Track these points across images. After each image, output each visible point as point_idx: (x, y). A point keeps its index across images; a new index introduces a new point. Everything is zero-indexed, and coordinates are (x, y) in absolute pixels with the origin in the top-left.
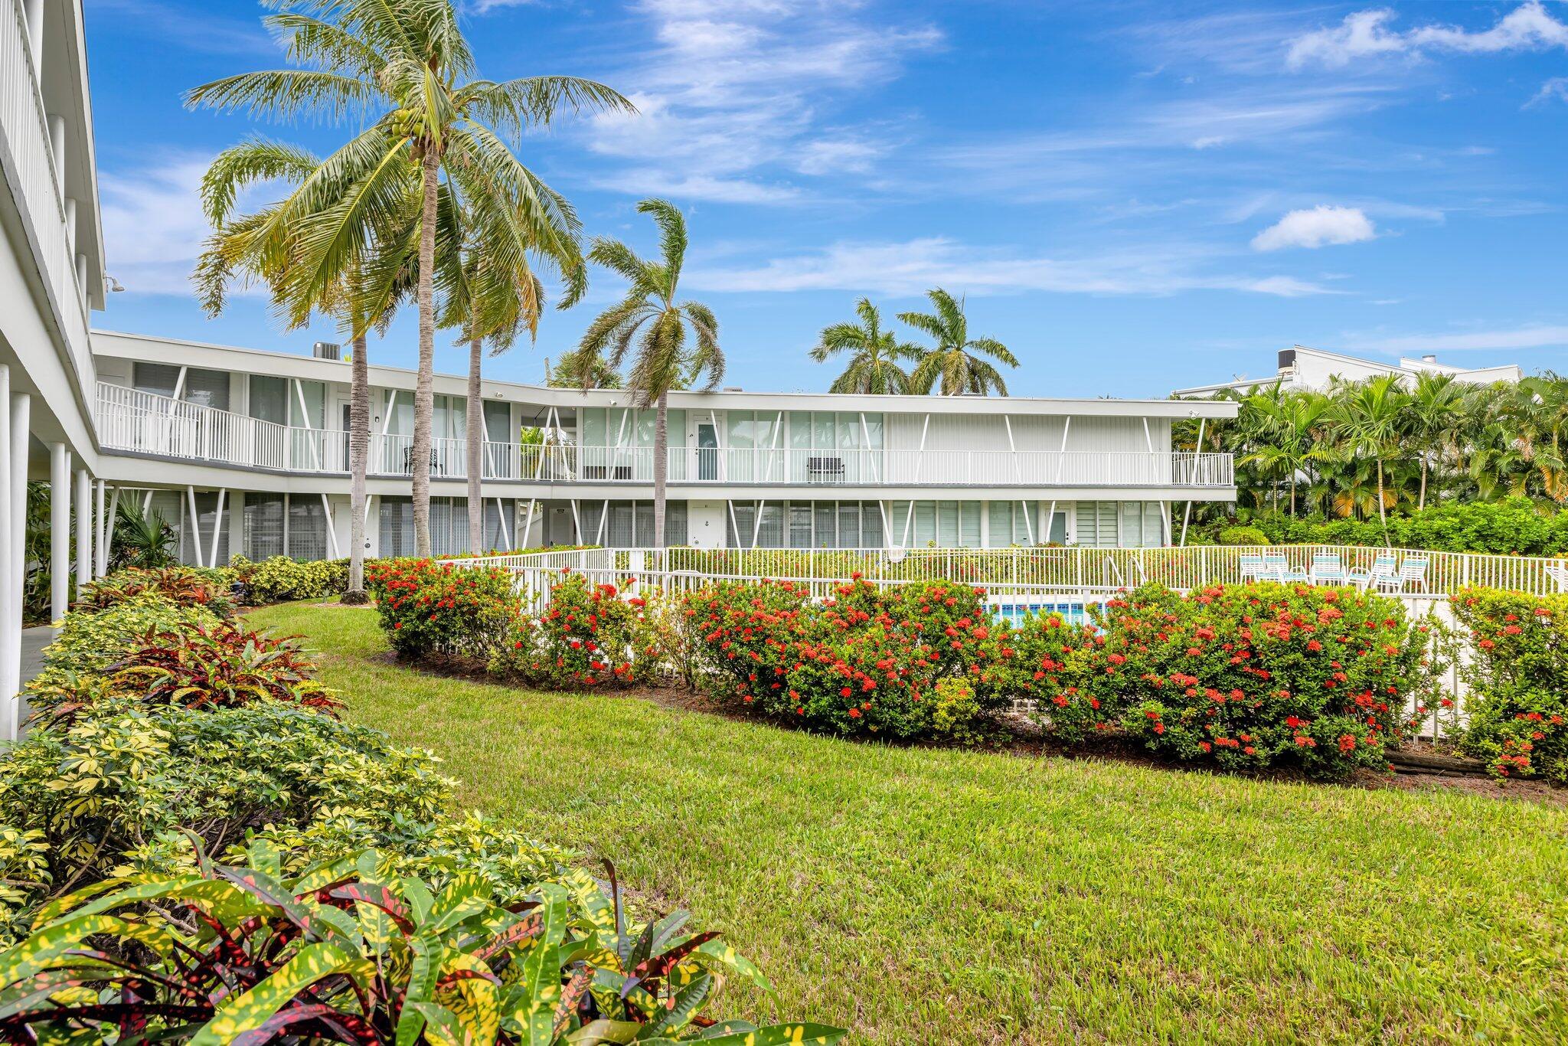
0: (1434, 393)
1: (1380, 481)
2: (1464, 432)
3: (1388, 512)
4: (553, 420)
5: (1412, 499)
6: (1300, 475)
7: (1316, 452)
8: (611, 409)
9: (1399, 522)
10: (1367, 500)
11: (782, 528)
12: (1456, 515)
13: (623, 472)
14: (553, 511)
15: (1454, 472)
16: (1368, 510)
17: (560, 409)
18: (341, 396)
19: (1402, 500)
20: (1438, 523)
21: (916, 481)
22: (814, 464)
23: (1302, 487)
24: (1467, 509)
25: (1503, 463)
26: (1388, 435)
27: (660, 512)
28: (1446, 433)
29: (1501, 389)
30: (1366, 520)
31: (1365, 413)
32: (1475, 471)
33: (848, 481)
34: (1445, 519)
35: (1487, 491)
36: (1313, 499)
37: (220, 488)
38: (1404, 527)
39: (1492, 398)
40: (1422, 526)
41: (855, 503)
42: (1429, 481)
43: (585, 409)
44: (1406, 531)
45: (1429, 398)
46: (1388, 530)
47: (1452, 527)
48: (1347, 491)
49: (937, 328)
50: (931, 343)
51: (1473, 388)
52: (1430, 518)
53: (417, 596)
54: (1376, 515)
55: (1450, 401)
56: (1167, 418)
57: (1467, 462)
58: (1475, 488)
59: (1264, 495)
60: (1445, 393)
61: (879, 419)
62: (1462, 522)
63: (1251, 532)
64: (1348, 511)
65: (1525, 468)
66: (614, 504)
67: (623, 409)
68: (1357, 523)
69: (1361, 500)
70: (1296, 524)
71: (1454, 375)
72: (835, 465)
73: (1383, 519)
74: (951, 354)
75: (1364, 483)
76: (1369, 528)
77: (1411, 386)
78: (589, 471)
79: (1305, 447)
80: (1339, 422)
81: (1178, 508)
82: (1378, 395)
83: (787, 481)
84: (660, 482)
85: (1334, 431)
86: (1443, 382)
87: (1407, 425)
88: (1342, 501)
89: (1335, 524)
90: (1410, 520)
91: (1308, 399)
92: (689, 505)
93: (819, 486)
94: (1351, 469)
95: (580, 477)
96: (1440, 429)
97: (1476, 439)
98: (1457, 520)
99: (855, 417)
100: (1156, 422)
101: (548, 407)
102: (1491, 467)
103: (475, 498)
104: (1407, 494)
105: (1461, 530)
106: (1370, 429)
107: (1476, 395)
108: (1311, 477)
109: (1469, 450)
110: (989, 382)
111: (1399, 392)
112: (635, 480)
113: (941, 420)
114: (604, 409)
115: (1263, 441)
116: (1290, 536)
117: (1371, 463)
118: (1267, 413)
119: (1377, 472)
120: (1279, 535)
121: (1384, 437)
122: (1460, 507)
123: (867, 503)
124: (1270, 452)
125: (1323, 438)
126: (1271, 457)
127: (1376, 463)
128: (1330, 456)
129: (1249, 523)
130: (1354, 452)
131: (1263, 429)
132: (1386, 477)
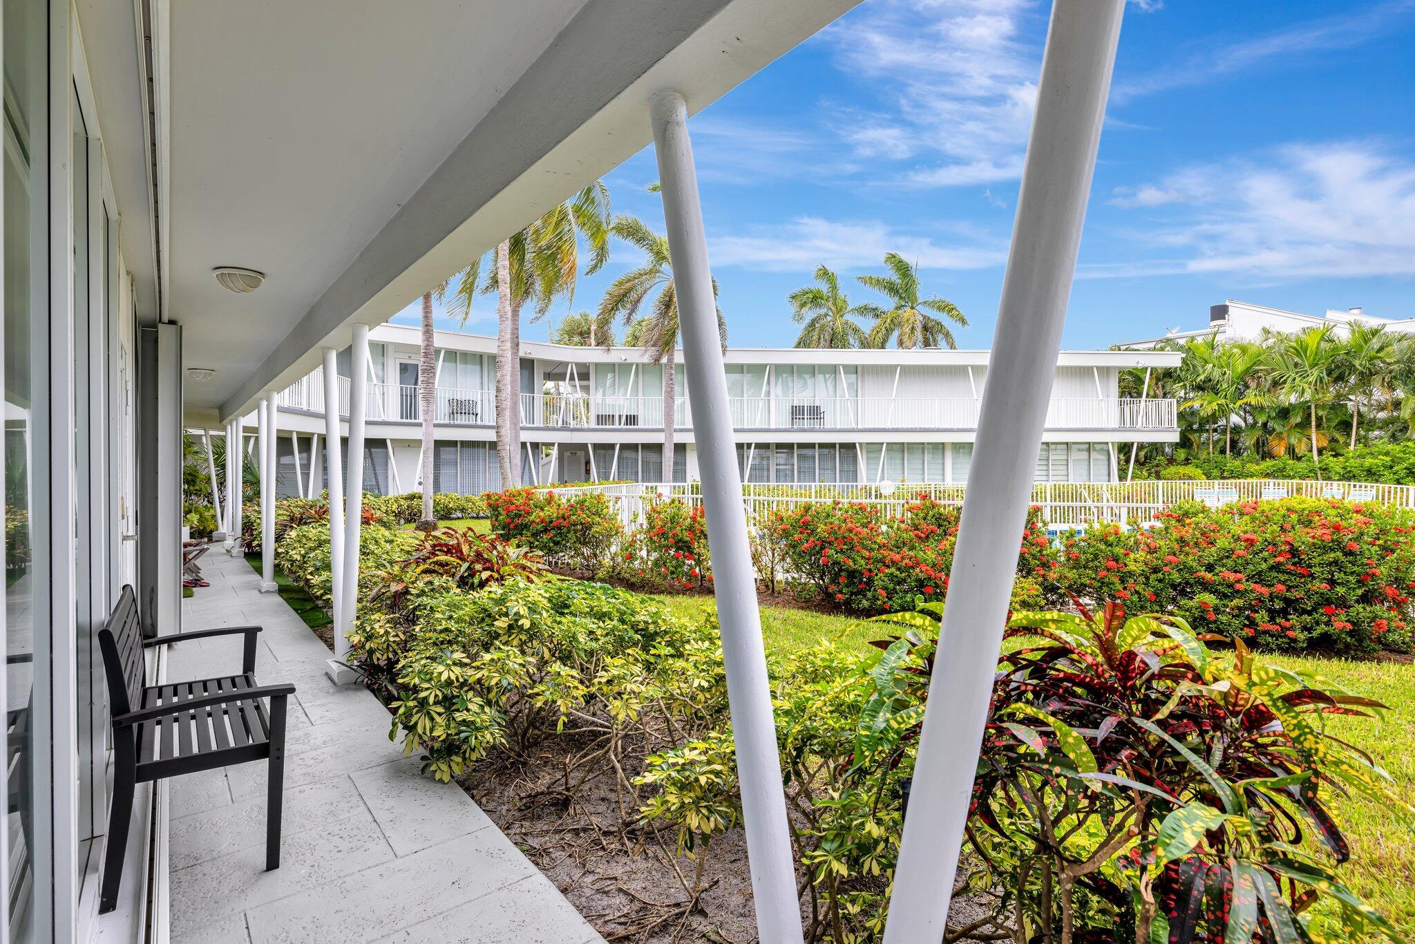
1: (1313, 423)
2: (1395, 377)
3: (1320, 452)
4: (572, 374)
5: (1342, 440)
6: (1235, 419)
7: (1252, 397)
8: (620, 364)
9: (1330, 460)
10: (1300, 440)
11: (768, 469)
12: (1387, 454)
13: (632, 420)
14: (567, 454)
15: (1382, 415)
16: (1301, 449)
17: (576, 364)
19: (1333, 440)
20: (1369, 461)
21: (888, 426)
22: (797, 412)
23: (1236, 430)
24: (1398, 448)
26: (1321, 381)
27: (668, 455)
28: (1377, 380)
30: (1299, 459)
31: (1300, 361)
32: (1407, 413)
33: (828, 426)
34: (1377, 458)
36: (1248, 441)
37: (313, 434)
38: (1335, 464)
40: (1353, 464)
41: (833, 446)
42: (1360, 424)
43: (597, 365)
44: (1338, 469)
45: (1361, 347)
46: (1320, 468)
47: (1383, 465)
48: (1281, 433)
49: (892, 289)
50: (887, 303)
51: (1403, 337)
52: (1362, 456)
53: (531, 518)
54: (1309, 454)
55: (1381, 349)
56: (1115, 368)
57: (1397, 405)
58: (1405, 429)
59: (1200, 437)
60: (1375, 343)
61: (854, 370)
62: (1392, 461)
63: (1189, 469)
64: (1280, 450)
66: (624, 447)
67: (632, 364)
68: (1291, 462)
69: (1294, 441)
70: (1232, 463)
71: (1384, 326)
72: (815, 412)
73: (1316, 458)
74: (907, 313)
75: (1297, 425)
76: (1301, 466)
77: (1343, 335)
78: (601, 419)
79: (1240, 394)
80: (1273, 370)
81: (1125, 448)
82: (1312, 341)
83: (773, 426)
84: (669, 428)
85: (1269, 378)
86: (1375, 333)
87: (1338, 370)
88: (1275, 442)
89: (1269, 463)
90: (1341, 459)
91: (1244, 350)
92: (687, 447)
93: (804, 430)
94: (1284, 413)
95: (593, 425)
96: (1371, 374)
97: (1405, 384)
98: (1388, 459)
99: (833, 370)
100: (1105, 371)
101: (567, 364)
104: (1337, 436)
105: (1391, 467)
106: (1304, 376)
107: (1405, 343)
108: (1245, 421)
109: (1400, 394)
110: (940, 337)
111: (1332, 341)
112: (641, 426)
113: (910, 371)
114: (614, 365)
115: (1200, 388)
116: (1225, 474)
117: (1305, 407)
118: (1206, 362)
119: (1309, 415)
120: (1216, 472)
121: (1320, 385)
122: (1390, 447)
123: (842, 446)
124: (1209, 398)
125: (1258, 385)
126: (1210, 403)
127: (1309, 407)
128: (1265, 401)
129: (1187, 462)
130: (1288, 398)
131: (1202, 377)
132: (1319, 419)
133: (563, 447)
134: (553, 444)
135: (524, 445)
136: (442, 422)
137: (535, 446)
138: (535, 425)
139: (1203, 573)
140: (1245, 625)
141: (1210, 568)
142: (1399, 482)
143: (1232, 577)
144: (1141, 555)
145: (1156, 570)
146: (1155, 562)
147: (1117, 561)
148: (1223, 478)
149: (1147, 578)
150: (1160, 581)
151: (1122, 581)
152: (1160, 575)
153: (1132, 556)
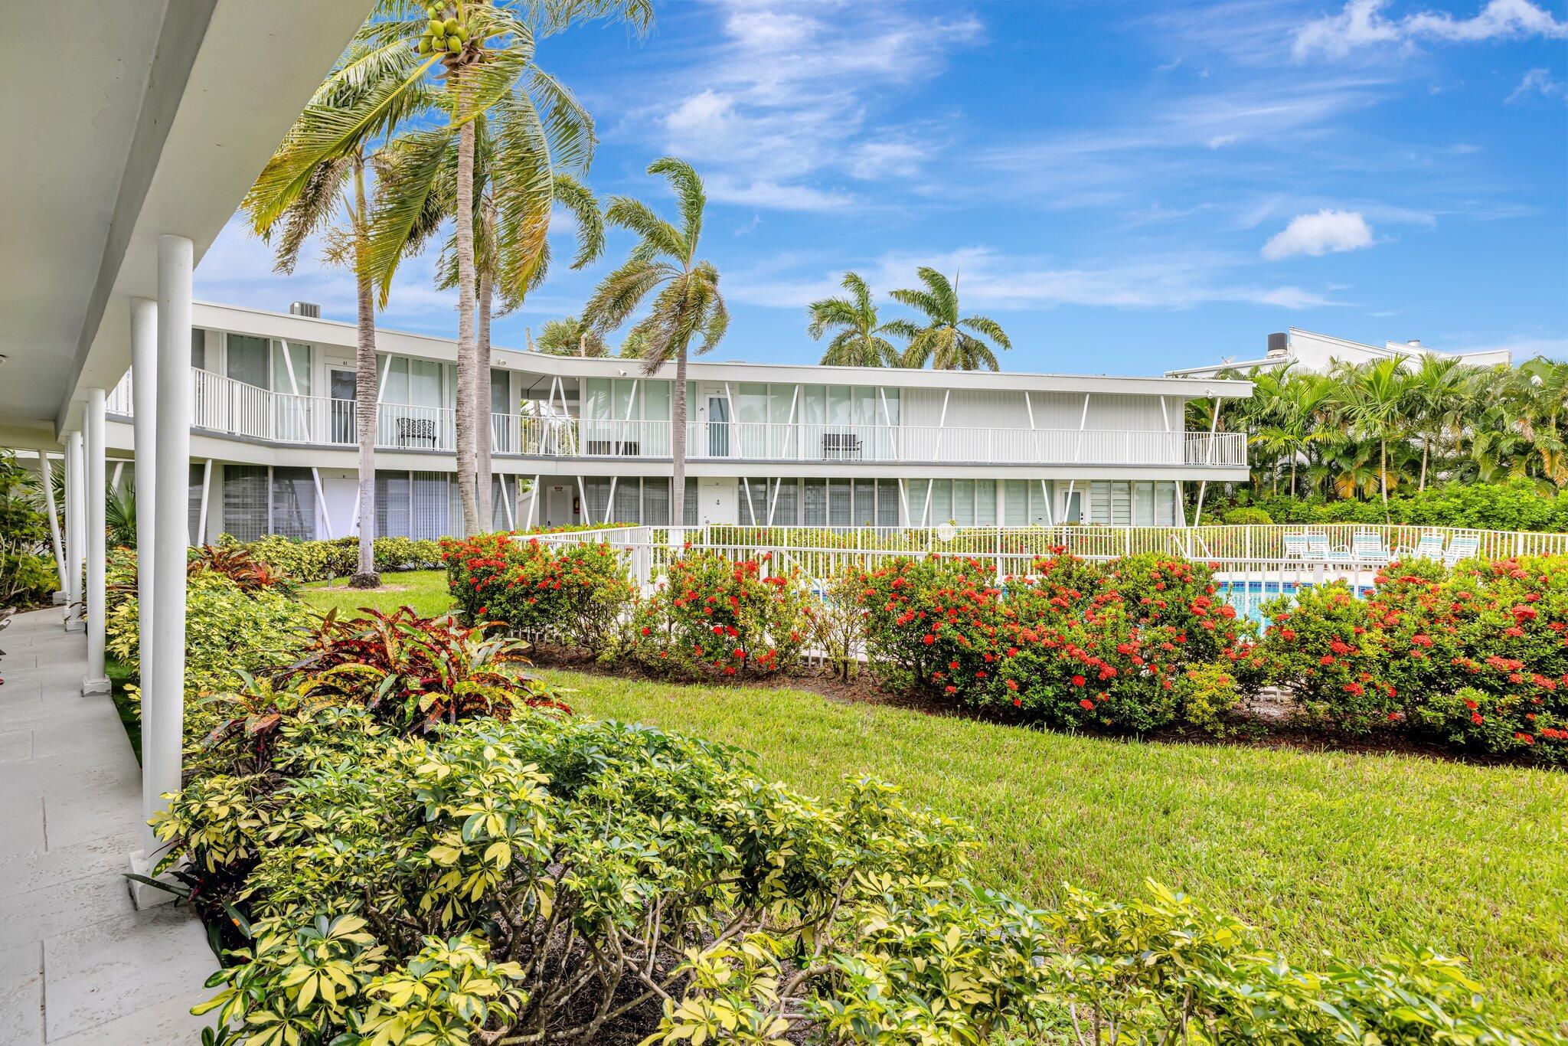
0: (1439, 375)
1: (1384, 462)
2: (1467, 415)
3: (1389, 493)
4: (557, 392)
5: (1411, 480)
6: (1301, 458)
7: (1318, 433)
8: (617, 380)
9: (1402, 504)
10: (1368, 481)
11: (796, 510)
12: (1458, 496)
13: (632, 448)
14: (551, 489)
15: (1451, 454)
16: (1370, 490)
17: (563, 378)
18: (328, 360)
19: (1402, 481)
20: (1440, 505)
21: (935, 459)
22: (830, 442)
23: (1301, 468)
24: (1469, 490)
25: (1506, 446)
26: (1393, 417)
27: (679, 489)
28: (1449, 416)
29: (1501, 374)
30: (1368, 501)
31: (1371, 395)
32: (1477, 452)
33: (865, 459)
34: (1447, 500)
35: (1486, 473)
36: (1314, 480)
37: (206, 460)
38: (1406, 507)
39: (1493, 380)
40: (1423, 507)
41: (870, 482)
42: (1429, 463)
43: (588, 379)
44: (1409, 512)
45: (1433, 380)
46: (1390, 511)
47: (1455, 508)
48: (1349, 472)
49: (930, 305)
50: (922, 319)
51: (1475, 371)
52: (1432, 499)
54: (1378, 496)
55: (1453, 383)
56: (1181, 397)
57: (1466, 444)
58: (1475, 469)
59: (1261, 477)
60: (1448, 377)
61: (895, 393)
62: (1464, 503)
63: (1254, 512)
64: (1346, 490)
65: (1524, 449)
66: (623, 481)
67: (633, 380)
68: (1360, 504)
69: (1361, 481)
70: (1299, 506)
71: (1460, 359)
72: (851, 442)
73: (1385, 500)
74: (944, 331)
75: (1366, 464)
76: (1370, 509)
77: (1414, 368)
78: (593, 447)
79: (1305, 431)
80: (1343, 404)
81: (1191, 488)
82: (1385, 373)
83: (801, 458)
84: (679, 459)
85: (1338, 412)
86: (1449, 365)
87: (1410, 404)
88: (1344, 482)
89: (1335, 507)
90: (1411, 501)
91: (1311, 382)
92: (700, 483)
93: (838, 463)
94: (1351, 451)
95: (583, 453)
96: (1444, 411)
97: (1476, 421)
98: (1460, 501)
99: (873, 392)
100: (1171, 400)
101: (551, 377)
102: (1492, 449)
103: (486, 473)
104: (1406, 476)
105: (1463, 511)
106: (1375, 410)
107: (1477, 377)
108: (1310, 459)
109: (1469, 432)
110: (981, 361)
111: (1403, 373)
112: (642, 455)
113: (960, 396)
114: (609, 380)
115: (1265, 422)
116: (1292, 517)
117: (1376, 446)
118: (1272, 394)
119: (1379, 453)
120: (1282, 515)
121: (1390, 418)
122: (1462, 488)
123: (883, 482)
124: (1275, 433)
125: (1327, 420)
126: (1277, 438)
127: (1380, 444)
128: (1334, 437)
129: (1250, 504)
130: (1357, 433)
131: (1268, 410)
132: (1388, 458)
133: (546, 481)
134: (533, 477)
135: (496, 477)
136: (389, 446)
137: (511, 478)
138: (511, 453)
139: (1463, 660)
140: (1518, 730)
141: (1470, 651)
142: (1469, 526)
143: (1505, 665)
144: (1377, 633)
145: (1397, 655)
146: (1397, 644)
147: (1346, 642)
148: (1289, 522)
149: (1386, 666)
150: (1404, 670)
151: (1353, 669)
152: (1405, 663)
153: (1366, 636)
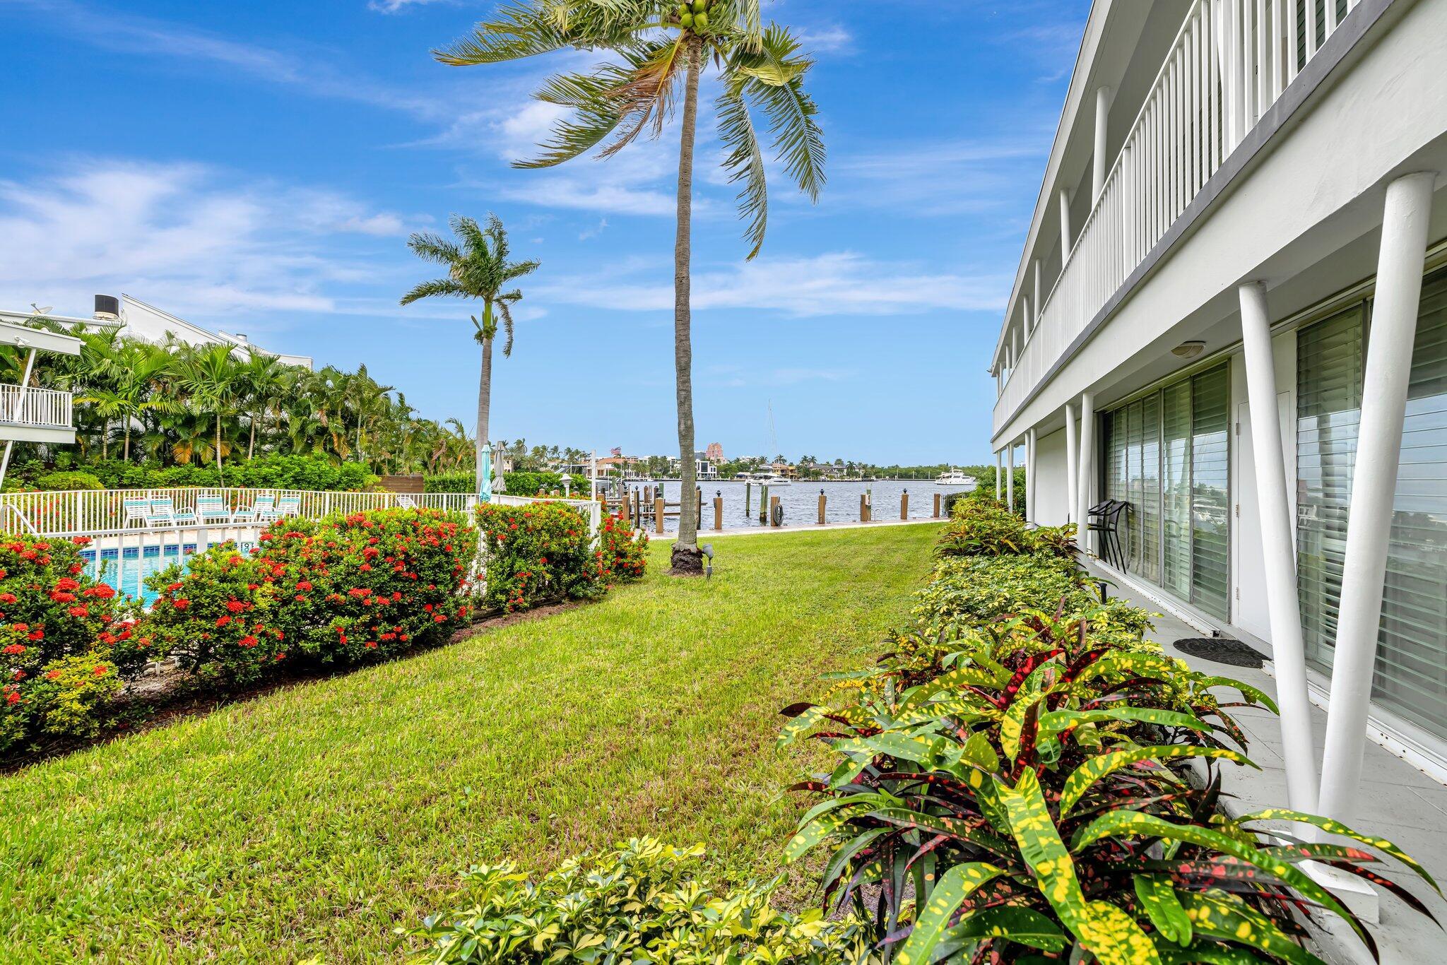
0: (263, 367)
1: (219, 434)
2: (284, 402)
3: (223, 460)
5: (242, 451)
6: (136, 423)
7: (154, 402)
9: (233, 469)
10: (205, 449)
12: (278, 464)
15: (272, 431)
16: (207, 457)
19: (234, 450)
20: (265, 470)
23: (135, 434)
24: (286, 460)
25: (310, 429)
26: (227, 396)
28: (271, 400)
29: (307, 374)
30: (204, 467)
31: (207, 373)
32: (292, 431)
34: (270, 467)
35: (298, 447)
36: (148, 446)
38: (237, 472)
39: (302, 378)
40: (253, 472)
42: (256, 437)
44: (240, 476)
45: (259, 371)
46: (224, 476)
47: (276, 474)
48: (186, 441)
51: (291, 369)
52: (259, 466)
54: (213, 462)
55: (275, 375)
57: (283, 424)
58: (290, 444)
59: (89, 440)
60: (271, 370)
62: (282, 470)
63: (79, 476)
64: (183, 455)
65: (322, 431)
68: (197, 469)
69: (198, 449)
70: (132, 471)
71: (279, 357)
73: (220, 466)
75: (203, 435)
76: (206, 474)
77: (243, 356)
79: (138, 400)
80: (181, 378)
82: (220, 359)
85: (176, 385)
86: (272, 361)
87: (241, 387)
88: (181, 449)
89: (172, 471)
90: (242, 467)
91: (148, 351)
94: (190, 421)
96: (268, 396)
97: (291, 408)
98: (280, 468)
102: (302, 431)
104: (237, 447)
105: (281, 475)
106: (211, 388)
108: (146, 425)
109: (285, 415)
111: (235, 360)
115: (92, 384)
116: (125, 481)
117: (211, 419)
118: (102, 356)
119: (215, 425)
120: (113, 479)
121: (224, 396)
122: (281, 458)
124: (106, 397)
125: (164, 390)
126: (108, 402)
127: (215, 418)
128: (172, 407)
129: (73, 468)
130: (195, 406)
131: (97, 372)
132: (222, 430)
139: (333, 596)
140: (367, 640)
141: (337, 588)
142: (286, 487)
143: (360, 594)
144: (268, 587)
145: (285, 603)
146: (285, 594)
147: (241, 600)
148: (122, 486)
149: (275, 614)
151: (249, 622)
152: (292, 607)
153: (259, 591)
